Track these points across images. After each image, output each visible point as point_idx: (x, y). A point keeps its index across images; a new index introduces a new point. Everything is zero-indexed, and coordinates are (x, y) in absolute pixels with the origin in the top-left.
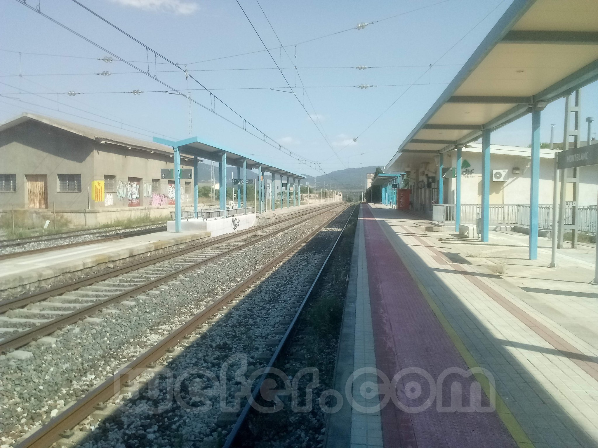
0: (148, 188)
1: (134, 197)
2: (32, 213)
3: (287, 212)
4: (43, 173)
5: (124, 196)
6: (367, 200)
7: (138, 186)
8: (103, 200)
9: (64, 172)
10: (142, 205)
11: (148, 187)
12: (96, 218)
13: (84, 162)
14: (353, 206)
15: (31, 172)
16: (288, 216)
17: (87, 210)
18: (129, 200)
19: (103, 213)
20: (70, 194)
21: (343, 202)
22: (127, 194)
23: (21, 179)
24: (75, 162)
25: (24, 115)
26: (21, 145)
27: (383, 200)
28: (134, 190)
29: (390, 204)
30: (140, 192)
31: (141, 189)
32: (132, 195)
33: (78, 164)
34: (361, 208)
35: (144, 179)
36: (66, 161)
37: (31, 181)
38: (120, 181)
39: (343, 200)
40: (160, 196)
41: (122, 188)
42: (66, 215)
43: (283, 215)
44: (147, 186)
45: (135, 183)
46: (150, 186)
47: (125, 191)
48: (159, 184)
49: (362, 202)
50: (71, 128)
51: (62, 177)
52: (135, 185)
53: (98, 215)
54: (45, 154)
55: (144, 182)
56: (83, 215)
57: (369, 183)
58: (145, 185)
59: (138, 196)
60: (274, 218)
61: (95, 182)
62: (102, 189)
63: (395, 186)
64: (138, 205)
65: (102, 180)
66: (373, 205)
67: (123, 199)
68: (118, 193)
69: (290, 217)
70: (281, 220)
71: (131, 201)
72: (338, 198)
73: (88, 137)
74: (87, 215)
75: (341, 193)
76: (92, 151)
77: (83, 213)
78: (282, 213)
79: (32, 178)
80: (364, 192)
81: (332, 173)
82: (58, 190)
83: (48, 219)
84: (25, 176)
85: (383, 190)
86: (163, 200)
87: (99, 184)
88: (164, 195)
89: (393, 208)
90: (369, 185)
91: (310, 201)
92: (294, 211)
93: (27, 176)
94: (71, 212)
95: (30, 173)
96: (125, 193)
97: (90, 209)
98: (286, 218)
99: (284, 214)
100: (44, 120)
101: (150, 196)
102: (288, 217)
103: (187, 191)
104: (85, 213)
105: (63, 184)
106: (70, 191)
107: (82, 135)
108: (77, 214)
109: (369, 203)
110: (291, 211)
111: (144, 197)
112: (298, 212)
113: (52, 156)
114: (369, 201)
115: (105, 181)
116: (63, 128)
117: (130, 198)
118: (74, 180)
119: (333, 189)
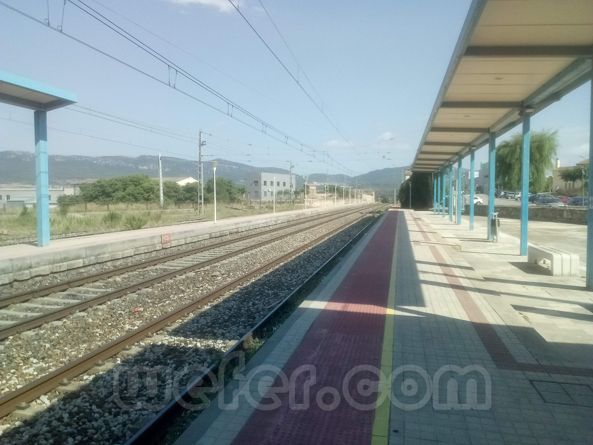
81: (370, 173)
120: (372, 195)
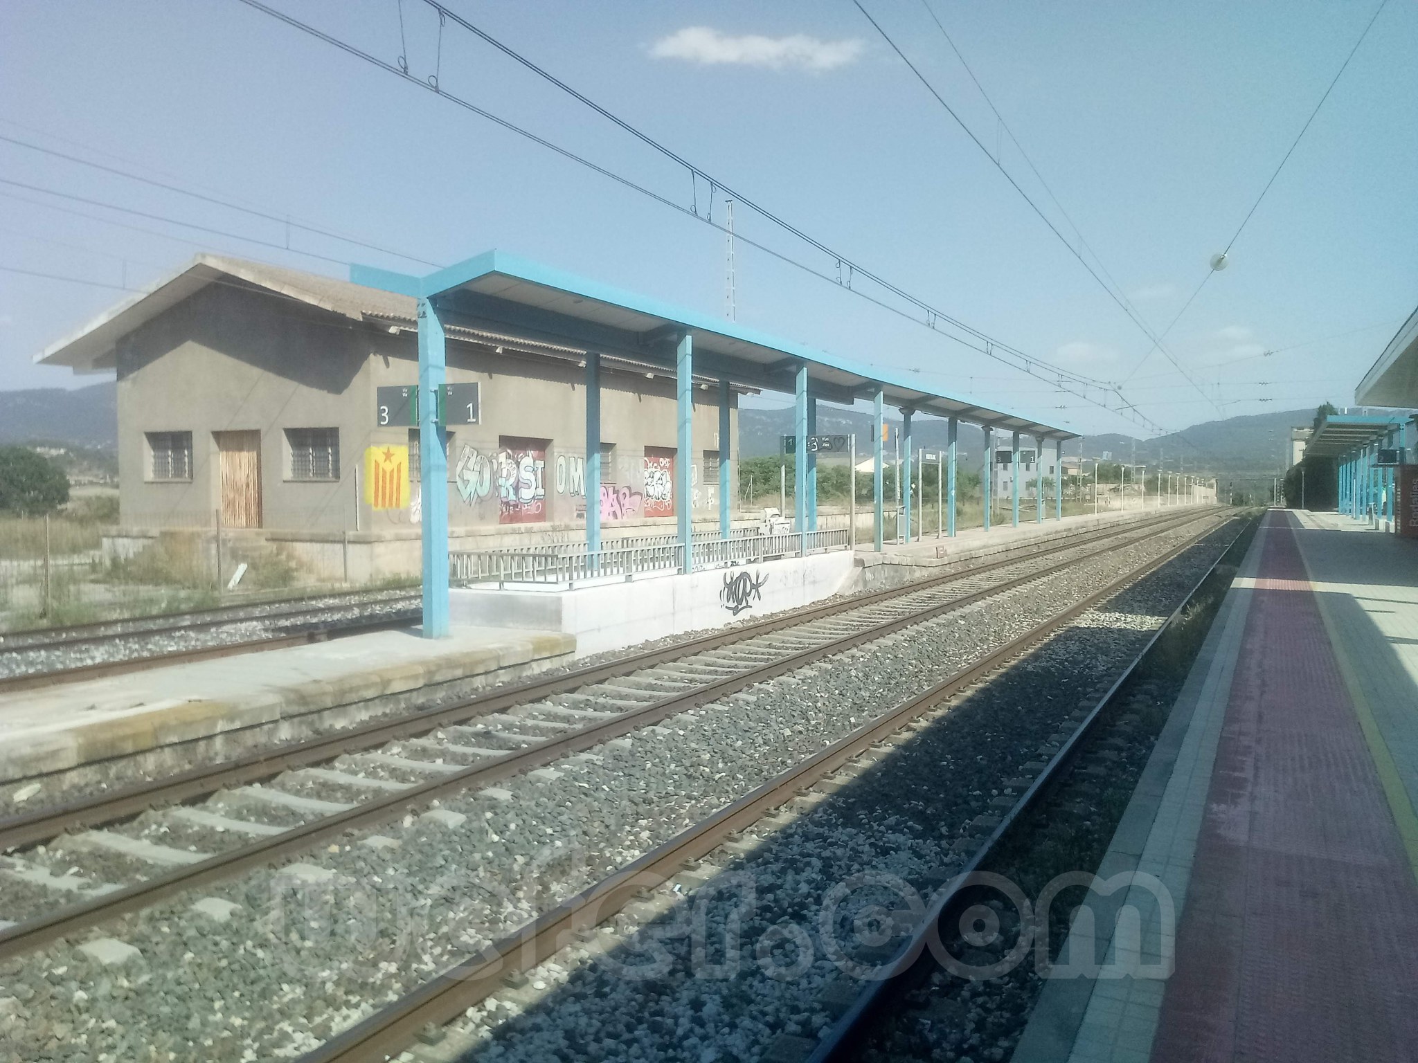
0: (572, 469)
1: (526, 494)
2: (208, 541)
3: (998, 541)
4: (253, 427)
5: (484, 490)
6: (1288, 500)
7: (540, 464)
8: (403, 504)
9: (301, 421)
10: (552, 519)
11: (573, 464)
12: (372, 557)
13: (346, 392)
14: (1243, 520)
15: (223, 426)
16: (1004, 555)
17: (351, 534)
18: (507, 504)
19: (398, 544)
20: (315, 484)
21: (1220, 505)
22: (496, 487)
23: (203, 444)
24: (325, 392)
25: (199, 260)
26: (204, 349)
27: (1343, 503)
28: (527, 475)
29: (1370, 512)
30: (546, 481)
31: (548, 470)
32: (517, 489)
33: (330, 398)
34: (1264, 527)
35: (555, 443)
36: (304, 390)
37: (227, 450)
38: (467, 449)
39: (1220, 500)
40: (615, 492)
41: (477, 468)
42: (301, 549)
43: (981, 553)
44: (568, 464)
45: (531, 453)
46: (580, 461)
47: (487, 476)
48: (614, 459)
49: (1273, 507)
50: (306, 291)
51: (300, 438)
52: (528, 459)
53: (380, 549)
54: (255, 372)
55: (556, 450)
56: (339, 547)
57: (1298, 452)
58: (562, 460)
59: (541, 491)
60: (936, 562)
61: (374, 449)
62: (399, 471)
63: (1387, 457)
64: (540, 517)
65: (400, 444)
66: (1310, 520)
67: (481, 500)
68: (460, 484)
69: (1011, 555)
70: (969, 567)
71: (516, 506)
72: (1202, 495)
73: (344, 315)
74: (350, 547)
75: (1213, 481)
76: (365, 357)
77: (338, 542)
78: (976, 544)
79: (230, 439)
80: (1277, 477)
81: (1193, 428)
82: (288, 474)
83: (244, 558)
84: (211, 435)
85: (1343, 472)
86: (627, 502)
87: (388, 456)
88: (629, 488)
89: (1382, 528)
90: (1298, 458)
91: (1116, 503)
92: (1029, 535)
93: (218, 435)
94: (311, 541)
95: (223, 429)
96: (487, 483)
97: (360, 532)
98: (990, 560)
99: (984, 547)
100: (242, 271)
101: (577, 493)
102: (1002, 557)
103: (708, 476)
104: (343, 542)
105: (301, 456)
106: (315, 479)
107: (328, 306)
108: (327, 546)
109: (1297, 512)
110: (1016, 538)
111: (555, 493)
112: (1046, 538)
113: (271, 376)
114: (1294, 503)
115: (411, 448)
116: (286, 291)
117: (512, 497)
118: (325, 446)
119: (1187, 470)
120: (1211, 486)
